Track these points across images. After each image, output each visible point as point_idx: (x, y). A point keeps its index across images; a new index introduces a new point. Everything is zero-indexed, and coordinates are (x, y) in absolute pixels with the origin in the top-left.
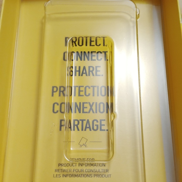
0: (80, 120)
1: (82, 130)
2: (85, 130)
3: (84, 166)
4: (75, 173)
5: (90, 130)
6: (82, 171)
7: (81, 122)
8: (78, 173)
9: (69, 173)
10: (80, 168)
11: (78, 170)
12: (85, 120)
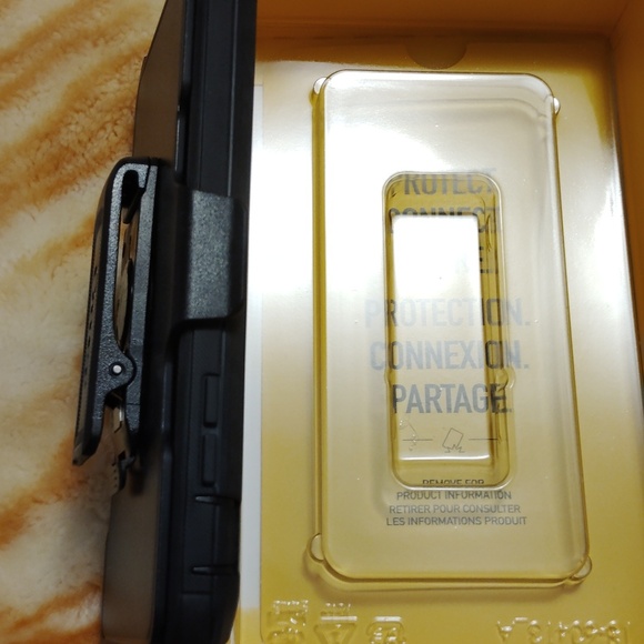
0: (443, 386)
1: (449, 410)
2: (456, 411)
3: (460, 497)
4: (438, 514)
5: (469, 411)
6: (455, 509)
7: (443, 391)
8: (447, 515)
9: (424, 515)
10: (450, 503)
11: (446, 509)
12: (454, 386)
